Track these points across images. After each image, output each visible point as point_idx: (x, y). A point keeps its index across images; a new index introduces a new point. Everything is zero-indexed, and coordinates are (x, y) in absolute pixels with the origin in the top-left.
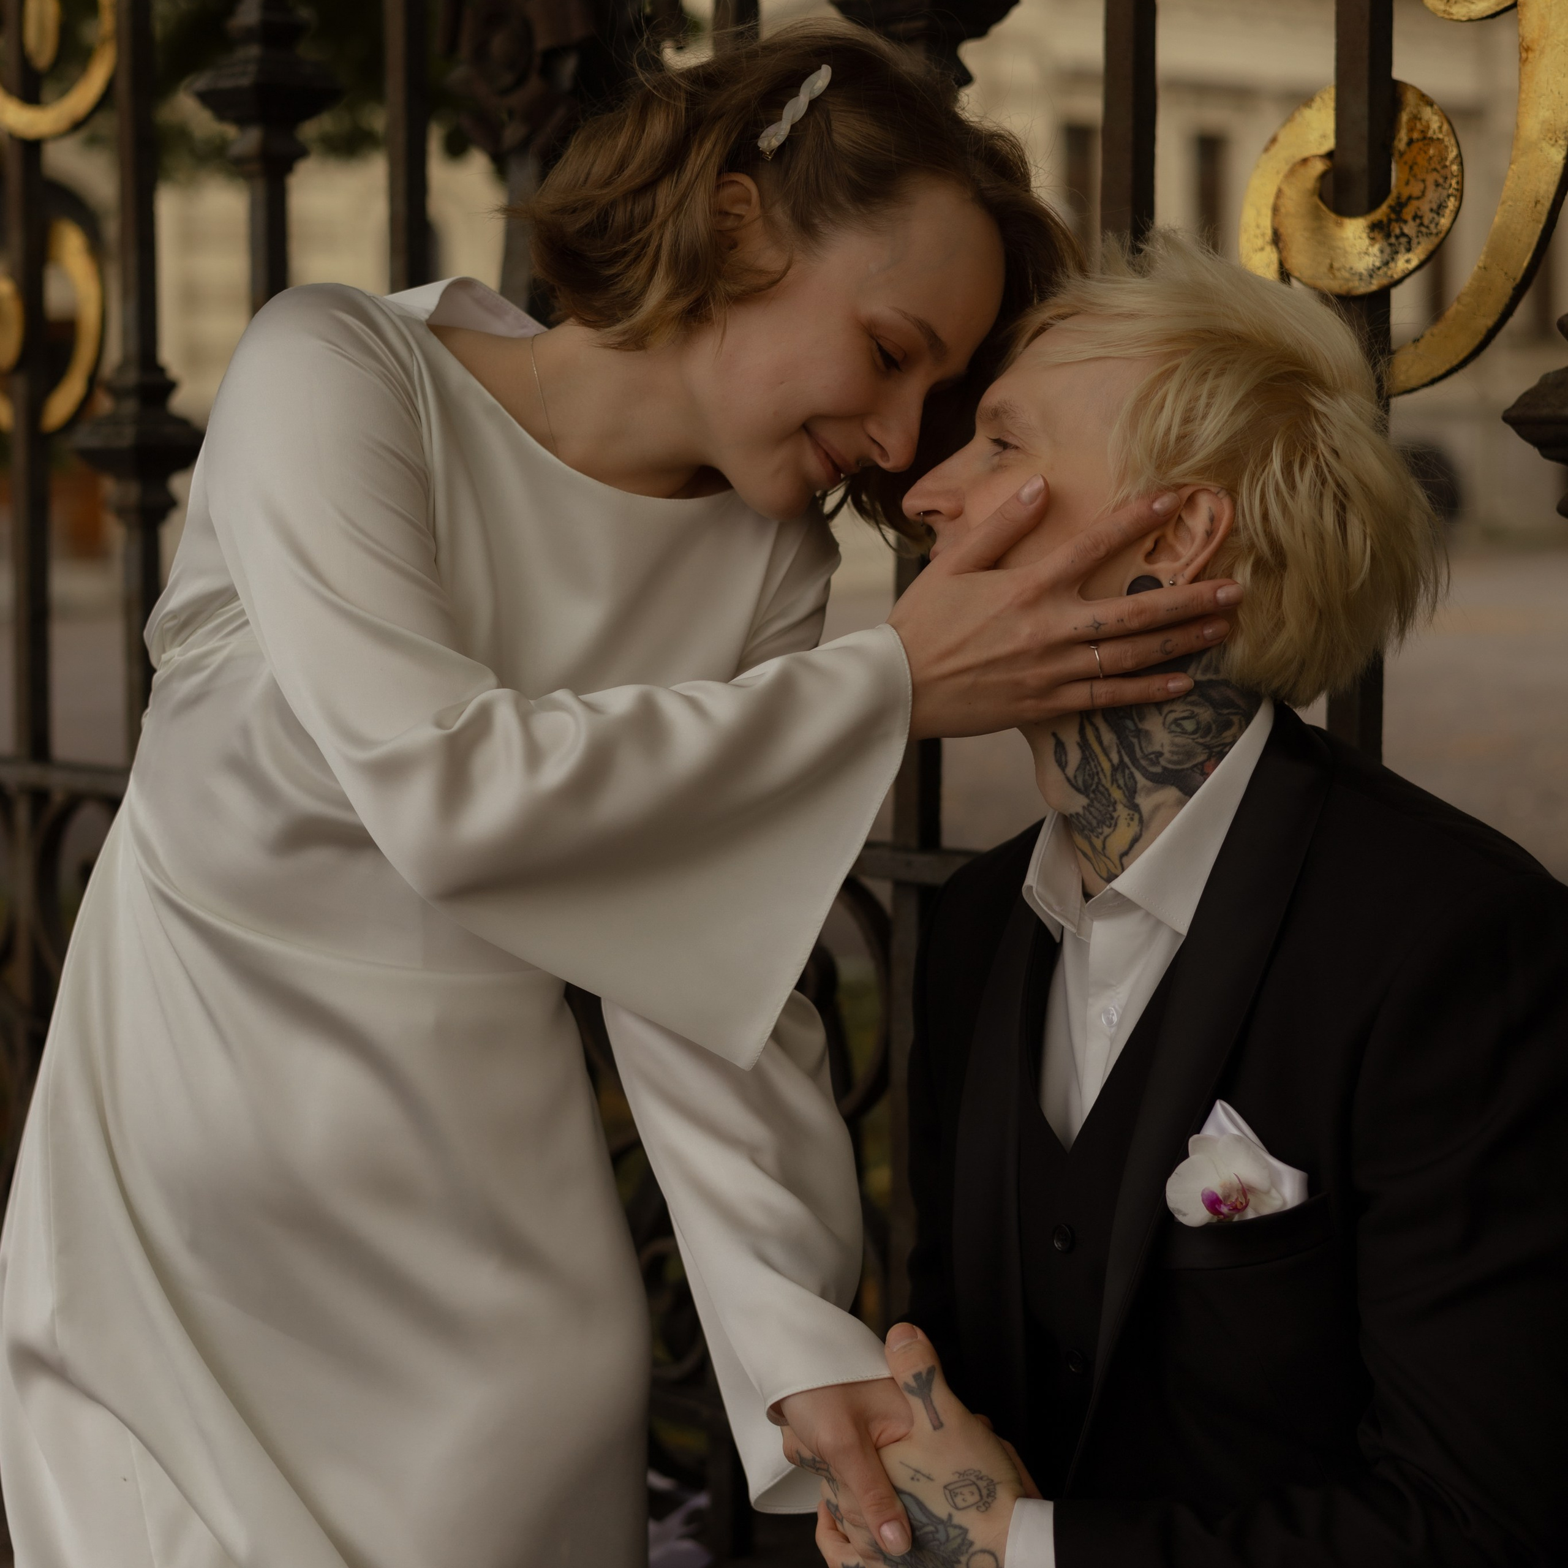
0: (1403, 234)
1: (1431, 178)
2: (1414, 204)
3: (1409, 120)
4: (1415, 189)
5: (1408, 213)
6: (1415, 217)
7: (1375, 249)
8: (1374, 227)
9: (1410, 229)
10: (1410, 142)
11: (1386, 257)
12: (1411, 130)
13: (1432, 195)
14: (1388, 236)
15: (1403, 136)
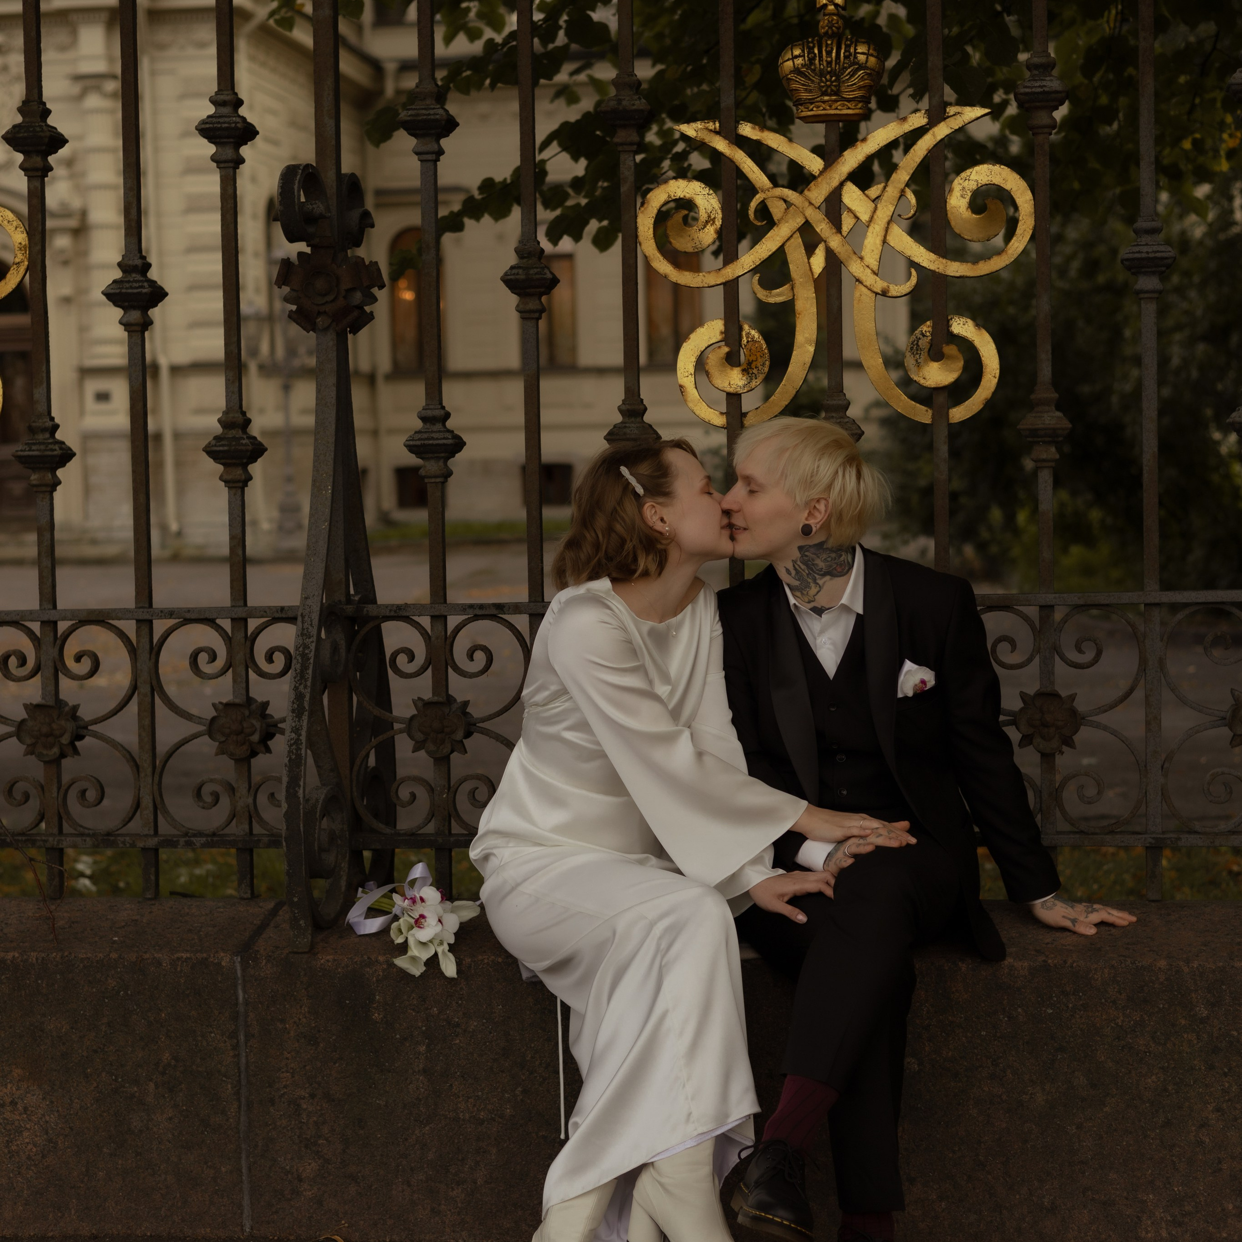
0: (753, 373)
1: (758, 354)
2: (754, 363)
3: (746, 334)
4: (754, 358)
5: (753, 366)
6: (756, 367)
7: (744, 378)
8: (743, 370)
9: (755, 371)
10: (748, 342)
11: (748, 381)
12: (747, 338)
13: (759, 360)
14: (748, 374)
15: (745, 340)
